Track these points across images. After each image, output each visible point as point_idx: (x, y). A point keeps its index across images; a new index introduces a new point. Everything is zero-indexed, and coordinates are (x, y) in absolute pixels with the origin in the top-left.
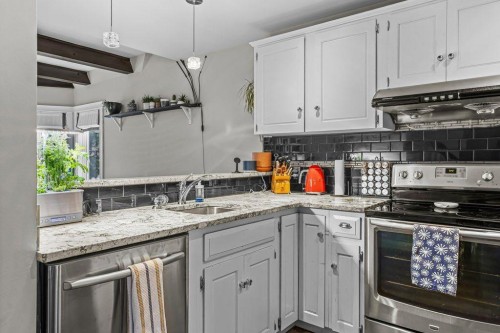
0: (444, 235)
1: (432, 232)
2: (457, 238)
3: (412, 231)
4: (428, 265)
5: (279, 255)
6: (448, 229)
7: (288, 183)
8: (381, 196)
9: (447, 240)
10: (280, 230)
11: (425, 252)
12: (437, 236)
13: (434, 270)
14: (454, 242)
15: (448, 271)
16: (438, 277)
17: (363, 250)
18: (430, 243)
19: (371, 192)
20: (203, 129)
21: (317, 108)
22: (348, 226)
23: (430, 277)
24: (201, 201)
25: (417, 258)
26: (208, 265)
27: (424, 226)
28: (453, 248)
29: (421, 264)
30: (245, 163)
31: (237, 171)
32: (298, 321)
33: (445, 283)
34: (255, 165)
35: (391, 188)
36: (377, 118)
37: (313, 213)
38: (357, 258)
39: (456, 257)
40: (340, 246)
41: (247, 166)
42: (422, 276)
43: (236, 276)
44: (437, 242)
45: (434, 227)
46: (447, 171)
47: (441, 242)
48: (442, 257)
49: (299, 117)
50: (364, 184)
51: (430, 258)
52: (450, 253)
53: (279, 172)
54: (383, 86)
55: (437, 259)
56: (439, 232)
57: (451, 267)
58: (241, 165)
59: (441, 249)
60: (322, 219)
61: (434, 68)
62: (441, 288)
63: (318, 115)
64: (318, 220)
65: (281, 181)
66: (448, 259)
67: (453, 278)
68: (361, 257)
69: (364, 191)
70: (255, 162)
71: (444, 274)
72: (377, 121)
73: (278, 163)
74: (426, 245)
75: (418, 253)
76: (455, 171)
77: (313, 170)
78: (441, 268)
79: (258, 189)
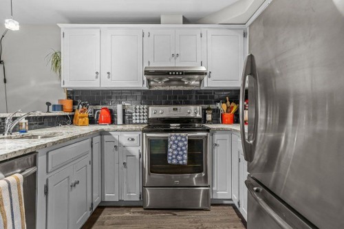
0: (182, 137)
1: (177, 136)
2: (187, 138)
3: (167, 137)
4: (175, 152)
5: (91, 163)
6: (183, 134)
7: (87, 119)
8: (144, 123)
9: (183, 139)
10: (92, 146)
11: (174, 147)
12: (179, 138)
13: (178, 154)
14: (186, 140)
15: (184, 153)
16: (179, 158)
17: (141, 151)
18: (176, 142)
19: (138, 121)
20: (5, 81)
21: (108, 73)
22: (133, 140)
23: (176, 158)
24: (26, 132)
25: (170, 150)
26: (50, 175)
27: (173, 134)
28: (186, 143)
29: (172, 153)
30: (54, 106)
31: (48, 111)
32: (102, 202)
33: (182, 160)
34: (62, 108)
35: (148, 119)
36: (143, 81)
37: (110, 135)
38: (138, 156)
39: (187, 146)
40: (128, 151)
41: (55, 108)
42: (173, 159)
43: (69, 180)
44: (179, 141)
45: (178, 134)
46: (174, 109)
47: (181, 141)
48: (181, 148)
49: (97, 77)
50: (134, 118)
51: (176, 149)
52: (185, 145)
53: (81, 112)
54: (146, 65)
55: (179, 149)
56: (180, 135)
57: (185, 152)
58: (51, 107)
59: (180, 144)
60: (116, 137)
61: (170, 59)
62: (181, 162)
63: (109, 77)
64: (114, 138)
65: (82, 117)
66: (184, 148)
67: (186, 157)
68: (140, 155)
69: (134, 121)
70: (62, 106)
71: (182, 155)
72: (143, 83)
73: (81, 106)
74: (174, 143)
75: (171, 148)
76: (177, 109)
77: (104, 110)
78: (181, 153)
79: (64, 124)
